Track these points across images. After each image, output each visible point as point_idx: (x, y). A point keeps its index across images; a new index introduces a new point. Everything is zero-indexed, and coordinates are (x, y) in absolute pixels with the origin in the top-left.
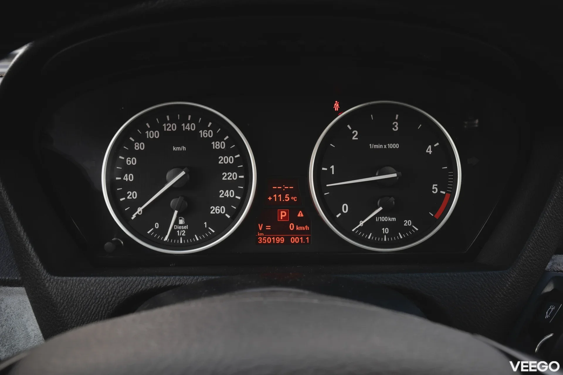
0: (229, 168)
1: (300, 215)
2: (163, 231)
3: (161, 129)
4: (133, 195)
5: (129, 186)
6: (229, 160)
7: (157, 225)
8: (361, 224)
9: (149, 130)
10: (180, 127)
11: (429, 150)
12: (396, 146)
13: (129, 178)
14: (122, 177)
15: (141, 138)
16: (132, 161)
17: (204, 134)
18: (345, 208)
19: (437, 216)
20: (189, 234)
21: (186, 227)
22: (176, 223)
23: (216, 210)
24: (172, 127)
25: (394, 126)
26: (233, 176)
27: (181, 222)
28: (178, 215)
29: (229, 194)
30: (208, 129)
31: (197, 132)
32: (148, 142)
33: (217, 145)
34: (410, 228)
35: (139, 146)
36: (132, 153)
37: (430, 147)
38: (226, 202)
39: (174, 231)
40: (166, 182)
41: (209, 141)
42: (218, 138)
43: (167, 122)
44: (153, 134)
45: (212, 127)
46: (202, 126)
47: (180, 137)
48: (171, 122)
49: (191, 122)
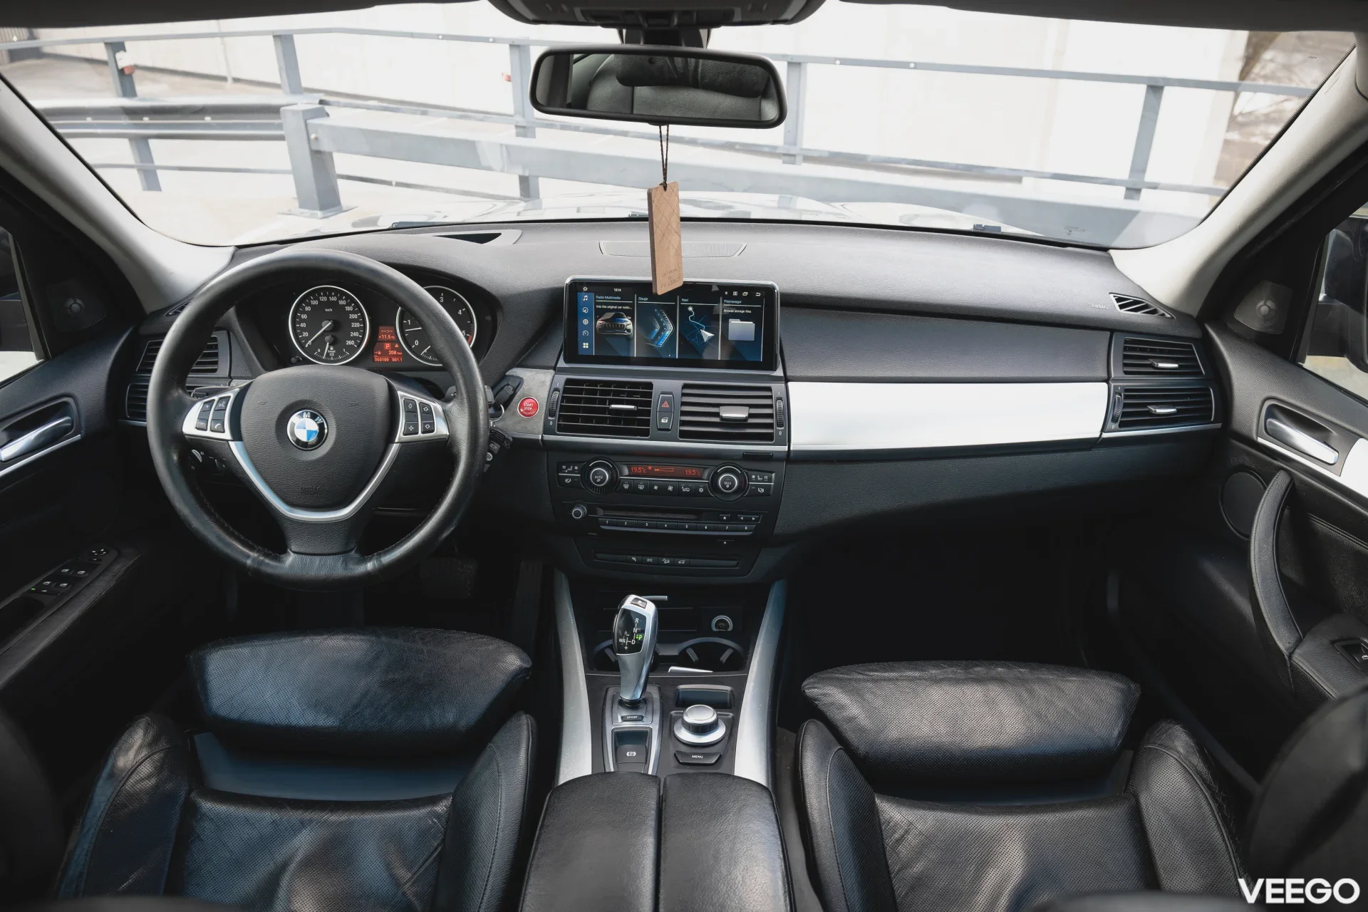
0: (355, 321)
1: (397, 346)
2: (322, 353)
3: (319, 300)
4: (306, 334)
5: (303, 330)
6: (354, 316)
7: (319, 350)
8: (425, 351)
9: (313, 300)
10: (328, 299)
11: (460, 313)
13: (303, 325)
14: (300, 324)
15: (309, 304)
16: (304, 316)
17: (341, 302)
18: (417, 343)
20: (336, 355)
21: (334, 351)
22: (329, 349)
23: (350, 343)
24: (324, 299)
26: (357, 325)
27: (331, 349)
28: (330, 345)
29: (356, 334)
30: (343, 300)
31: (337, 302)
32: (313, 307)
33: (348, 309)
35: (308, 309)
36: (304, 312)
37: (460, 311)
38: (354, 338)
39: (328, 354)
40: (322, 328)
41: (344, 306)
42: (348, 304)
43: (321, 296)
44: (315, 302)
45: (345, 299)
46: (340, 298)
47: (329, 304)
48: (324, 296)
49: (334, 296)
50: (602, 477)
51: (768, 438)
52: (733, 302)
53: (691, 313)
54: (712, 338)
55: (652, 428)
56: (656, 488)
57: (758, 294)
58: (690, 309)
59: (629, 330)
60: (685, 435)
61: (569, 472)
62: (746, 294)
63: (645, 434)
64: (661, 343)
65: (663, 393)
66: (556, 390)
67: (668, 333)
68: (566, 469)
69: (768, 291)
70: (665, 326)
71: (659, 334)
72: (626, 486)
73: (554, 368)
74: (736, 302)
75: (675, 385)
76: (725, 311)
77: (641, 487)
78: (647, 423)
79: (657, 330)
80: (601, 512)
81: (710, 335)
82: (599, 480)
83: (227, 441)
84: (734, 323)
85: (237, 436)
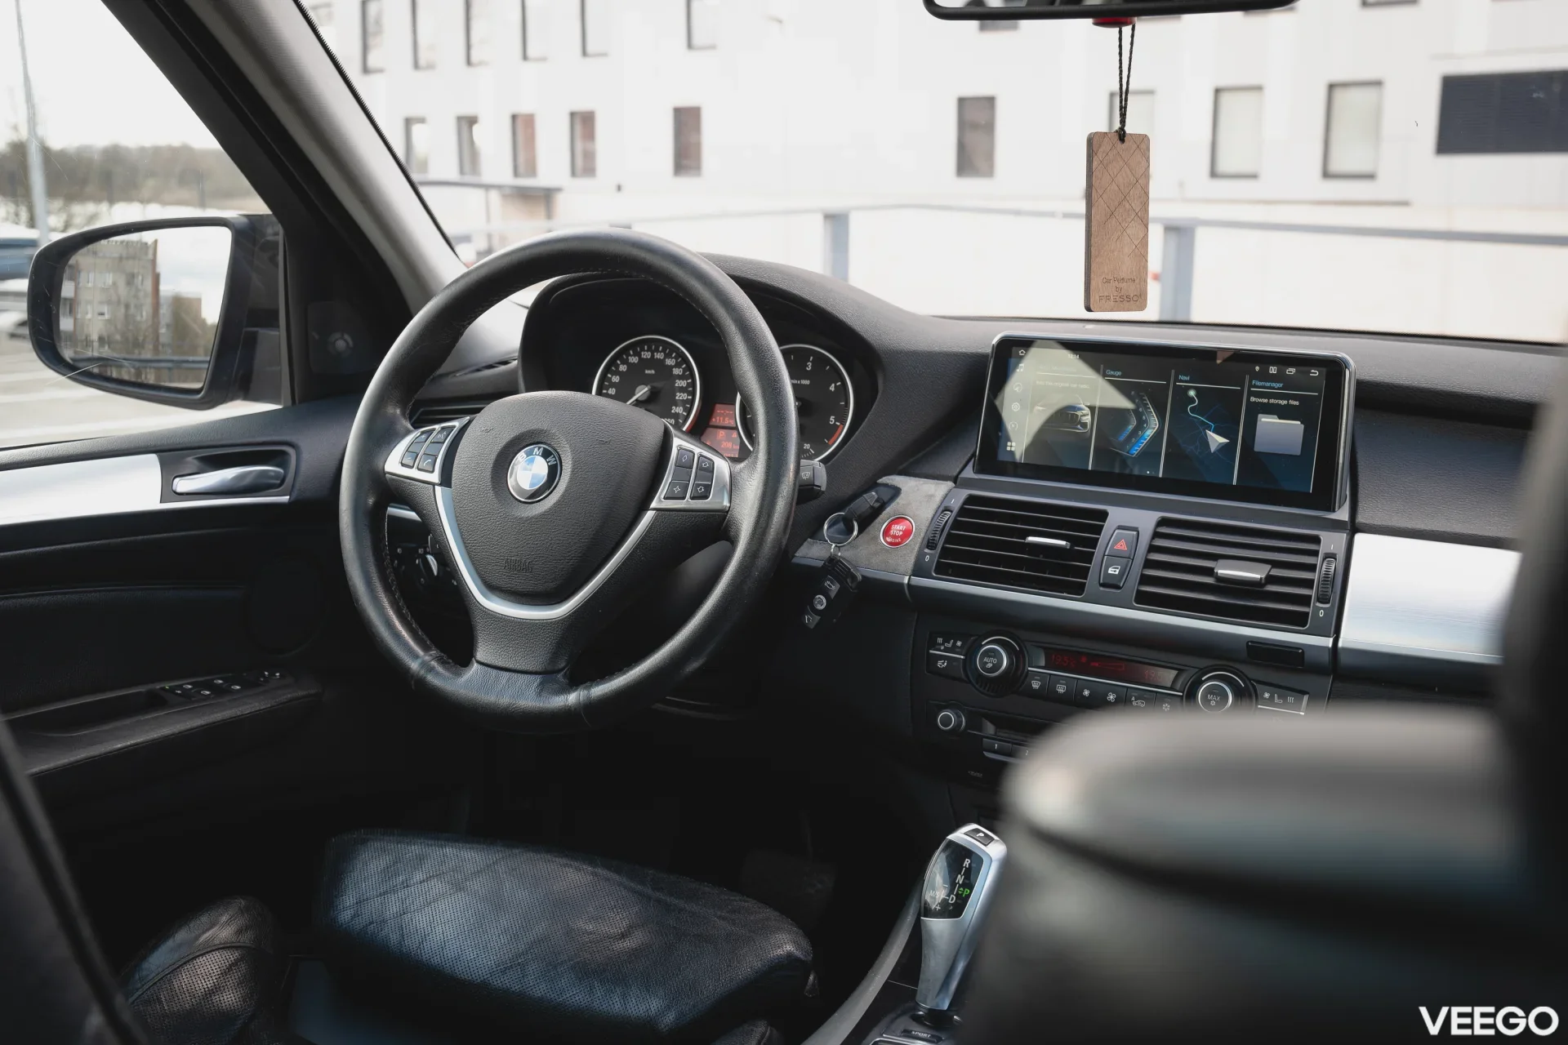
0: (682, 390)
1: (734, 435)
3: (639, 356)
6: (682, 383)
9: (631, 356)
10: (653, 356)
11: (832, 388)
12: (807, 382)
13: (612, 392)
14: (608, 390)
15: (625, 362)
16: (616, 379)
17: (670, 362)
19: (830, 443)
24: (646, 355)
25: (808, 366)
26: (683, 396)
29: (679, 410)
30: (672, 358)
31: (663, 360)
32: (630, 365)
33: (677, 371)
34: (808, 451)
35: (623, 368)
36: (617, 373)
37: (833, 385)
38: (676, 416)
40: (635, 396)
41: (671, 367)
42: (678, 365)
43: (644, 351)
44: (634, 360)
45: (675, 358)
46: (668, 356)
47: (652, 363)
48: (647, 351)
49: (661, 352)
50: (995, 661)
51: (1297, 621)
52: (1268, 384)
53: (1192, 400)
54: (1226, 445)
55: (1091, 582)
56: (1086, 693)
57: (1315, 373)
58: (1192, 393)
59: (1084, 425)
60: (1145, 600)
61: (946, 650)
62: (1291, 371)
63: (1076, 590)
64: (1136, 450)
65: (1120, 528)
66: (947, 509)
67: (1149, 433)
68: (943, 644)
69: (1334, 368)
70: (1146, 422)
71: (1134, 433)
72: (1036, 685)
73: (955, 480)
74: (1274, 385)
75: (1146, 520)
76: (1253, 399)
77: (1061, 689)
78: (1084, 573)
79: (1131, 427)
80: (990, 729)
81: (1222, 440)
82: (990, 665)
83: (434, 485)
84: (1265, 420)
85: (446, 480)
